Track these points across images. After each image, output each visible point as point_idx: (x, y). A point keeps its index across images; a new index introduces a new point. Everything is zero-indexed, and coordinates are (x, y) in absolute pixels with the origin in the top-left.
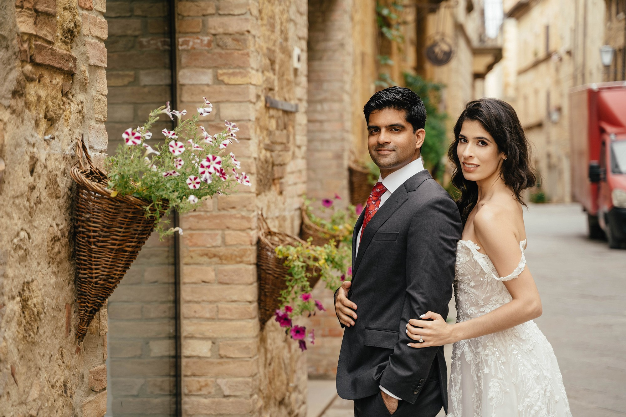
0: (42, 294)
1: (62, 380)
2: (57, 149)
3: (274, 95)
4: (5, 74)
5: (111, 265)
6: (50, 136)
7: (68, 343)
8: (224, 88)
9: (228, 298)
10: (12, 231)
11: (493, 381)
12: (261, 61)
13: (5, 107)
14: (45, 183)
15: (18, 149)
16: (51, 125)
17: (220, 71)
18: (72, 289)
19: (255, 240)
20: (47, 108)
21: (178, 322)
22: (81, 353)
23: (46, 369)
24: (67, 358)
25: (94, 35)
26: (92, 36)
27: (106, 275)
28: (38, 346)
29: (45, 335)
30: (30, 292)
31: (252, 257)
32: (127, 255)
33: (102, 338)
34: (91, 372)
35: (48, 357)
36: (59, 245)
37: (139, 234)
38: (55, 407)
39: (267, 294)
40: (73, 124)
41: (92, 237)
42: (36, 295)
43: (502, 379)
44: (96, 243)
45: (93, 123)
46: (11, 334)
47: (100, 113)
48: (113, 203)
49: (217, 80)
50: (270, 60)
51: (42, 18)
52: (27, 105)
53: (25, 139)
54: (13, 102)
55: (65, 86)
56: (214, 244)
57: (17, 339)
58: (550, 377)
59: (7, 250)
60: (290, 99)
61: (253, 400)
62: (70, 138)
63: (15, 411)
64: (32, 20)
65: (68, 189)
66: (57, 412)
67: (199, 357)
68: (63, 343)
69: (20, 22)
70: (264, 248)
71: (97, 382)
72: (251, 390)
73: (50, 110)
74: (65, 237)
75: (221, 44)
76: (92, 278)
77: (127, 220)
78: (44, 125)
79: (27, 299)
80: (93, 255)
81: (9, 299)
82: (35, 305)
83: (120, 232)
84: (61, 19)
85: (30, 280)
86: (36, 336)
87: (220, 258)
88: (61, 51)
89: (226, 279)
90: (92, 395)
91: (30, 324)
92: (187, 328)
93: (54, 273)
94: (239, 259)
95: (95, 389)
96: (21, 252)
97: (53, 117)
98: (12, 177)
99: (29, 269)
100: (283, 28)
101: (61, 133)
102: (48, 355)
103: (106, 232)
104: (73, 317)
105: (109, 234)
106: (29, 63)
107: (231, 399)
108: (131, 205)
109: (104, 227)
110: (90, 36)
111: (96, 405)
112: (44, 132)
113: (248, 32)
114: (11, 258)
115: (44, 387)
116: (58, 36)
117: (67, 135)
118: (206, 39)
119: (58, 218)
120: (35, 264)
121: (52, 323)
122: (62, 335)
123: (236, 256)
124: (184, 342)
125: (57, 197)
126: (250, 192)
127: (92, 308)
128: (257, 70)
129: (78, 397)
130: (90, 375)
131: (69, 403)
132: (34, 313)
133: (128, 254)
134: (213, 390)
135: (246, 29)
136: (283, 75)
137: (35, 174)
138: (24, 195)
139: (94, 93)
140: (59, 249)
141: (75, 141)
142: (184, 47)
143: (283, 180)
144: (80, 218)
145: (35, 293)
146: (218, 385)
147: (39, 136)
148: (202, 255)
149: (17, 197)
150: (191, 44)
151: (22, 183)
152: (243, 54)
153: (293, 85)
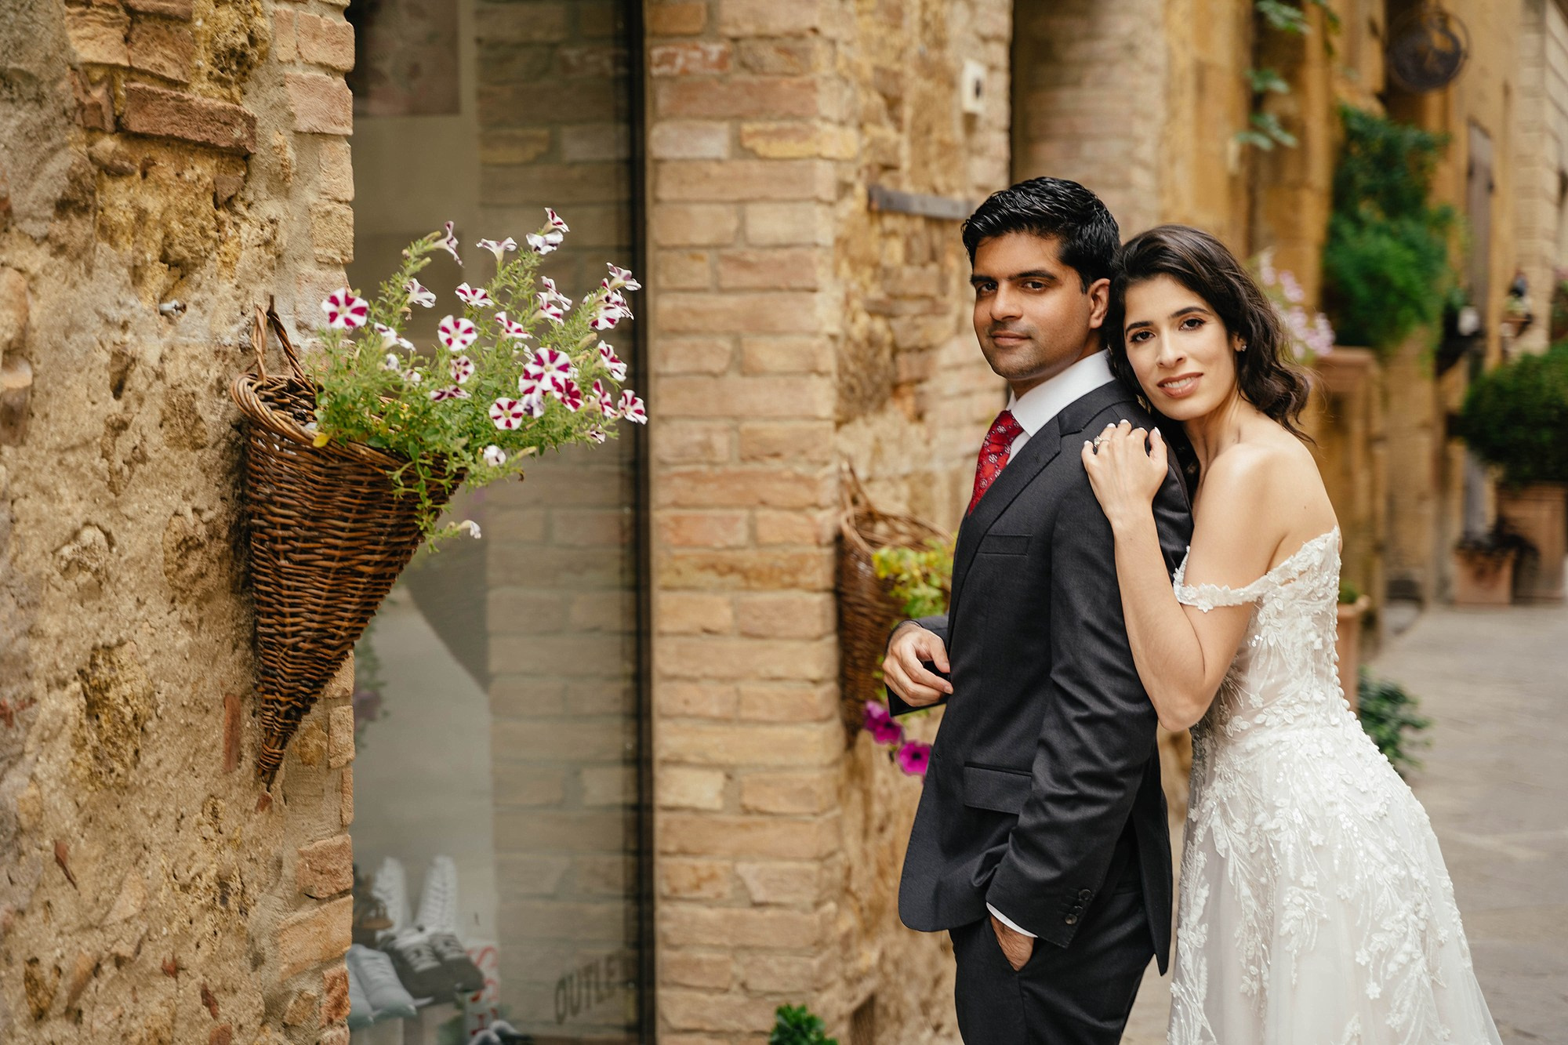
0: (147, 673)
1: (213, 873)
2: (196, 332)
3: (897, 181)
4: (34, 162)
5: (326, 606)
6: (175, 302)
7: (234, 787)
8: (755, 167)
9: (763, 672)
10: (54, 527)
11: (1291, 892)
12: (854, 100)
13: (33, 239)
14: (158, 413)
15: (74, 336)
16: (182, 277)
17: (747, 127)
18: (244, 662)
19: (828, 534)
20: (167, 236)
21: (645, 725)
22: (275, 809)
23: (165, 847)
24: (229, 822)
25: (312, 60)
26: (307, 63)
27: (317, 630)
28: (138, 793)
29: (162, 769)
30: (112, 669)
31: (821, 573)
32: (364, 583)
33: (335, 774)
34: (302, 854)
35: (171, 820)
36: (199, 558)
37: (390, 534)
38: (192, 936)
39: (860, 663)
40: (246, 272)
41: (280, 540)
42: (131, 676)
43: (1313, 888)
44: (291, 554)
45: (308, 268)
46: (53, 768)
47: (330, 243)
48: (322, 462)
49: (741, 149)
50: (885, 96)
51: (147, 25)
52: (107, 232)
53: (98, 313)
54: (58, 228)
55: (223, 183)
56: (731, 542)
57: (74, 780)
58: (1426, 883)
59: (39, 574)
60: (950, 189)
61: (823, 918)
62: (237, 305)
63: (67, 945)
64: (117, 33)
65: (230, 427)
66: (198, 946)
67: (696, 811)
68: (219, 787)
69: (80, 38)
70: (851, 551)
71: (320, 877)
72: (815, 891)
73: (177, 241)
74: (219, 538)
75: (750, 60)
76: (284, 635)
77: (357, 501)
78: (158, 277)
79: (103, 686)
80: (284, 582)
81: (48, 686)
82: (126, 701)
83: (342, 529)
84: (206, 27)
85: (114, 641)
86: (133, 771)
87: (745, 574)
88: (207, 101)
89: (758, 626)
90: (306, 907)
91: (114, 744)
92: (667, 739)
93: (187, 623)
94: (787, 577)
95: (315, 893)
96: (84, 578)
97: (184, 258)
98: (56, 402)
99: (111, 617)
100: (929, 17)
101: (208, 295)
102: (171, 814)
103: (309, 529)
104: (248, 724)
105: (316, 534)
106: (112, 134)
107: (770, 913)
108: (361, 466)
109: (305, 516)
110: (299, 63)
111: (318, 929)
112: (158, 295)
113: (815, 30)
114: (53, 590)
115: (159, 889)
116: (199, 68)
117: (227, 300)
118: (715, 49)
119: (200, 494)
120: (131, 604)
121: (183, 739)
122: (218, 767)
123: (782, 572)
124: (661, 774)
125: (197, 447)
126: (816, 418)
127: (288, 707)
128: (842, 123)
129: (266, 912)
130: (300, 861)
131: (233, 927)
132: (123, 718)
133: (365, 580)
134: (727, 890)
135: (808, 24)
136: (929, 130)
137: (126, 394)
138: (94, 444)
139: (311, 197)
140: (199, 569)
141: (251, 314)
142: (665, 69)
143: (925, 387)
144: (254, 495)
145: (127, 672)
146: (739, 878)
147: (141, 305)
148: (703, 568)
149: (73, 448)
150: (680, 61)
151: (87, 417)
152: (801, 86)
153: (963, 153)
